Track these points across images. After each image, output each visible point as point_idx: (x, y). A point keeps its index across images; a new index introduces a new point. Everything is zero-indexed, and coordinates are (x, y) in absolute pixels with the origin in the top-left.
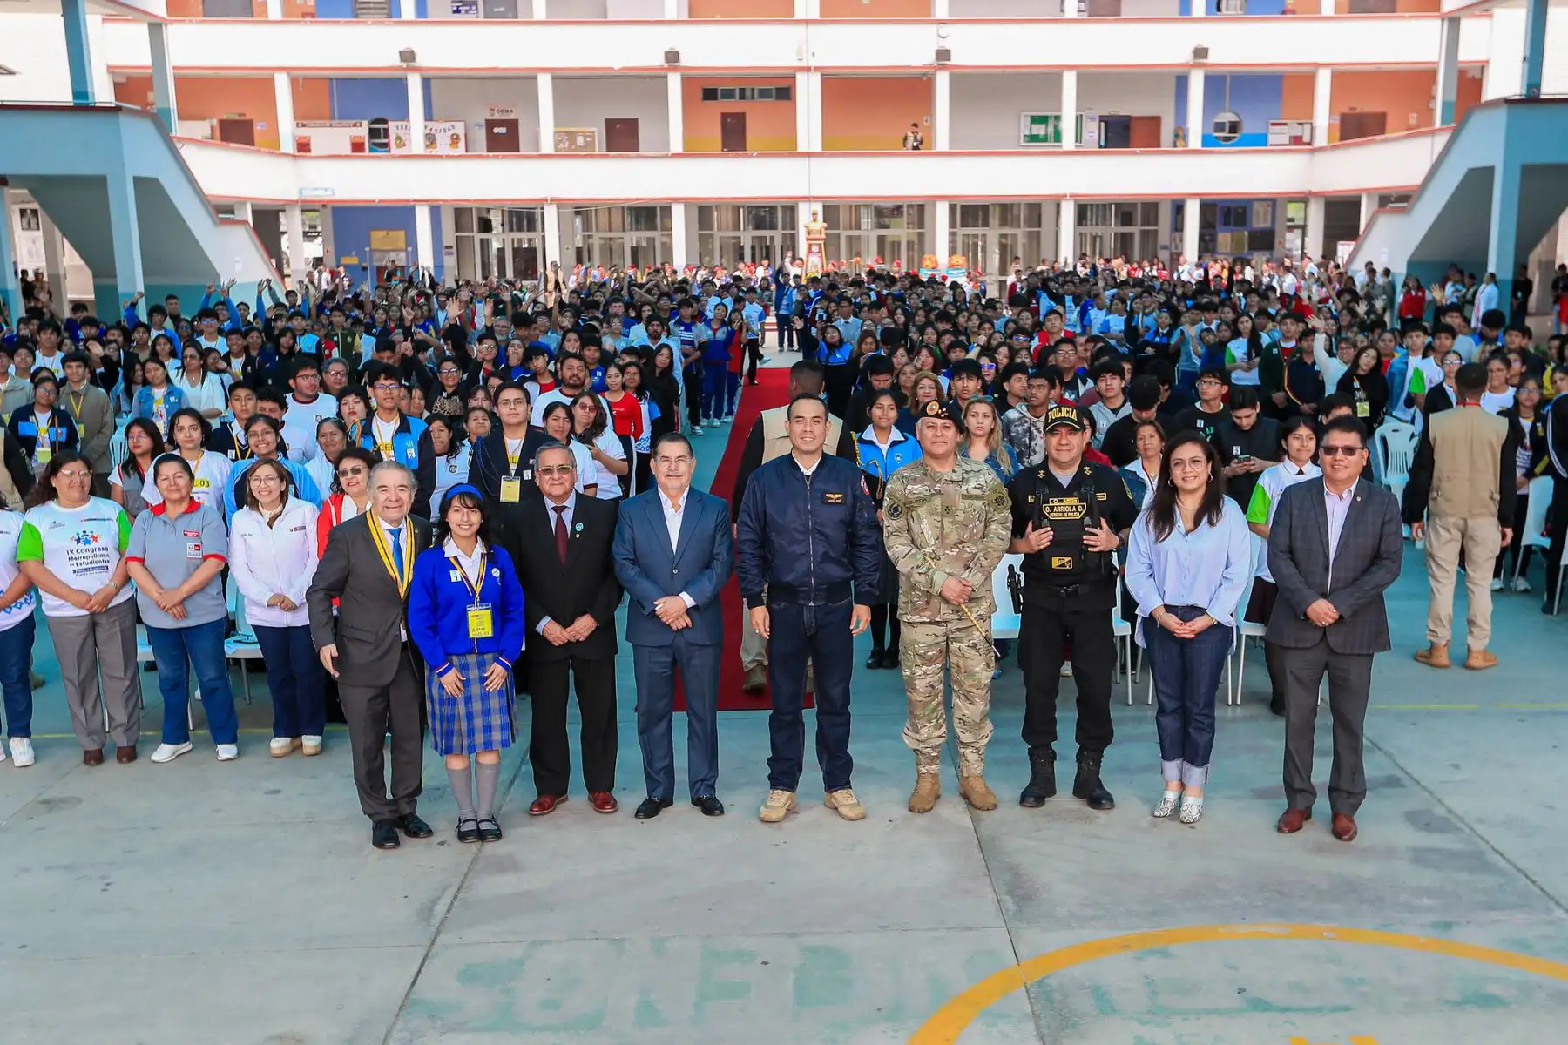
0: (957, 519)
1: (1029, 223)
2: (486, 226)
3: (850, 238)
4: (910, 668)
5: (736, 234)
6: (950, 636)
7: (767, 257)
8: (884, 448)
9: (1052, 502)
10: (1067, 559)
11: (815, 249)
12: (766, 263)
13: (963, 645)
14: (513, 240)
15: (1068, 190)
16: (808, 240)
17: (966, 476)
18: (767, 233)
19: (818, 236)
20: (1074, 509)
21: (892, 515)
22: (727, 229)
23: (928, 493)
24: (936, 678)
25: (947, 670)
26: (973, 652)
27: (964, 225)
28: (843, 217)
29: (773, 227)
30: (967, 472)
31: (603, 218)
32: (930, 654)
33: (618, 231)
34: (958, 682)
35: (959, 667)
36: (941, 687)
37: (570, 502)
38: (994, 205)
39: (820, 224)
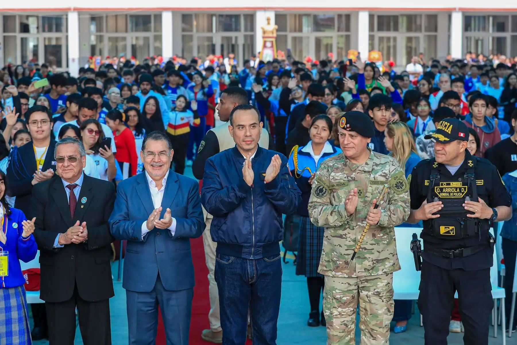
0: (367, 199)
1: (428, 29)
2: (25, 28)
3: (294, 39)
4: (329, 309)
5: (209, 35)
6: (360, 286)
7: (233, 51)
8: (317, 158)
9: (442, 185)
10: (451, 228)
11: (269, 44)
12: (232, 56)
13: (370, 293)
14: (45, 39)
15: (458, 6)
16: (264, 37)
17: (375, 167)
18: (232, 34)
19: (271, 35)
20: (458, 190)
21: (318, 195)
22: (203, 31)
23: (346, 179)
24: (349, 318)
25: (357, 311)
26: (377, 298)
27: (380, 29)
28: (290, 23)
29: (237, 29)
30: (377, 165)
31: (111, 22)
32: (345, 298)
33: (122, 32)
34: (365, 323)
35: (366, 310)
36: (353, 326)
37: (79, 182)
38: (402, 15)
39: (272, 26)
